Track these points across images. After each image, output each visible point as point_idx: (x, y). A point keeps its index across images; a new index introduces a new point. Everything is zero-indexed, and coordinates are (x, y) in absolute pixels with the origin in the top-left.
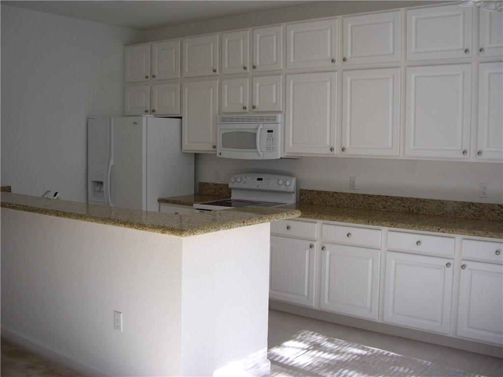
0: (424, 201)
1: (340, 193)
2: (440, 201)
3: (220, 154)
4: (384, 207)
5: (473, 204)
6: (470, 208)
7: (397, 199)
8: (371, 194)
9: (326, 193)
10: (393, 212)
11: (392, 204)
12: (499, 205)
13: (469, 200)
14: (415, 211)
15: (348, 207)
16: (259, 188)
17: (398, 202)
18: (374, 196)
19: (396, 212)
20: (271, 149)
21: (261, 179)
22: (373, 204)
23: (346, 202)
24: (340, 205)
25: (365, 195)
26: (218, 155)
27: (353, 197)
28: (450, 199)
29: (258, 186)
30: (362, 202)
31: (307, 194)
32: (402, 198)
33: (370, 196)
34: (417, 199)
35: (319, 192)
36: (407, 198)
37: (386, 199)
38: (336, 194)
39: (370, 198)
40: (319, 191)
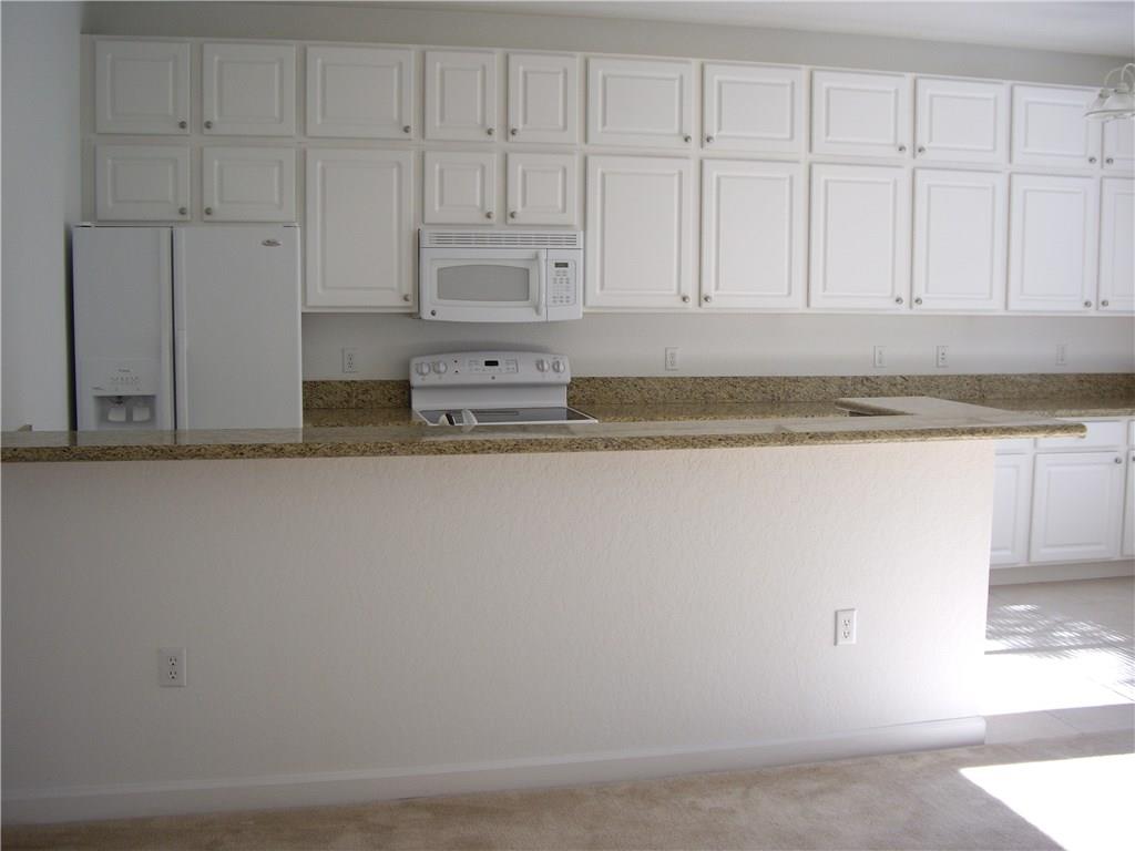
0: (796, 380)
1: (650, 378)
2: (820, 378)
3: (433, 313)
4: (731, 397)
5: (867, 379)
6: (863, 385)
7: (753, 380)
8: (706, 375)
9: (622, 380)
10: (746, 402)
11: (743, 390)
12: (901, 377)
13: (861, 373)
14: (782, 398)
15: (665, 403)
16: (493, 381)
17: (754, 385)
18: (713, 378)
19: (752, 403)
20: (564, 300)
21: (495, 363)
22: (712, 393)
23: (661, 393)
24: (649, 401)
25: (696, 378)
26: (426, 315)
27: (675, 384)
28: (836, 375)
29: (493, 378)
30: (691, 392)
31: (581, 386)
32: (760, 378)
33: (705, 379)
34: (785, 378)
35: (605, 381)
36: (768, 378)
37: (733, 382)
38: (641, 382)
39: (706, 384)
40: (606, 378)
